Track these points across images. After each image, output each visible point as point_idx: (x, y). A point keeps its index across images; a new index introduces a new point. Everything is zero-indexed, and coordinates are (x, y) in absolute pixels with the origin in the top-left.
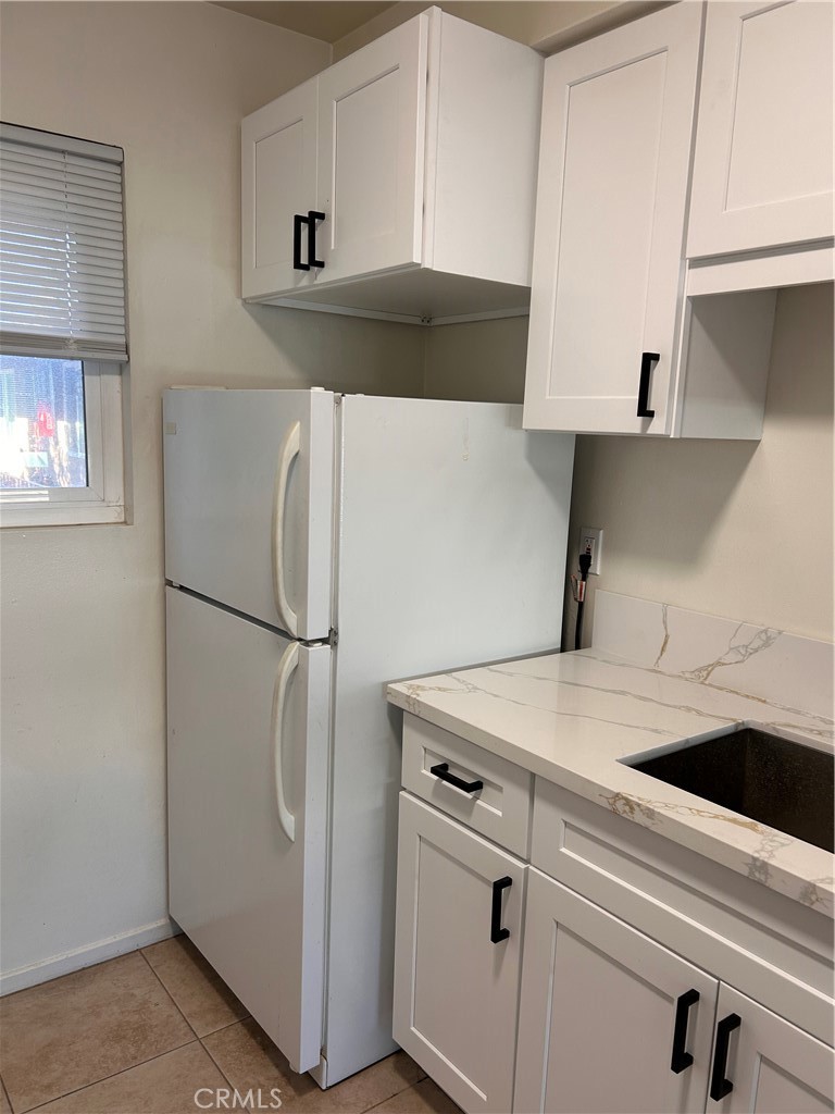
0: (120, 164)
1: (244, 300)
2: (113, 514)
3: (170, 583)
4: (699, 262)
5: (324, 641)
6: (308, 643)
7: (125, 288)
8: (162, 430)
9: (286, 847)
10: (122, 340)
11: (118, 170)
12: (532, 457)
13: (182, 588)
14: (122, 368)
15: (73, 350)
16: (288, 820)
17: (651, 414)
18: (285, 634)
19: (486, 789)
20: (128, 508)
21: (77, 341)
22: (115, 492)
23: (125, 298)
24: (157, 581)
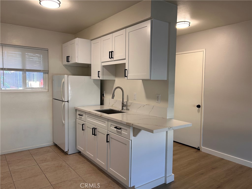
0: (48, 50)
1: (63, 65)
2: (47, 90)
3: (53, 99)
4: (103, 62)
5: (67, 102)
6: (65, 102)
7: (48, 64)
8: (52, 80)
9: (64, 125)
10: (48, 70)
11: (47, 51)
12: (94, 82)
13: (55, 99)
14: (48, 73)
15: (42, 71)
16: (64, 122)
17: (100, 77)
18: (63, 101)
19: (83, 116)
20: (48, 90)
21: (42, 70)
22: (47, 88)
23: (48, 65)
24: (52, 98)
